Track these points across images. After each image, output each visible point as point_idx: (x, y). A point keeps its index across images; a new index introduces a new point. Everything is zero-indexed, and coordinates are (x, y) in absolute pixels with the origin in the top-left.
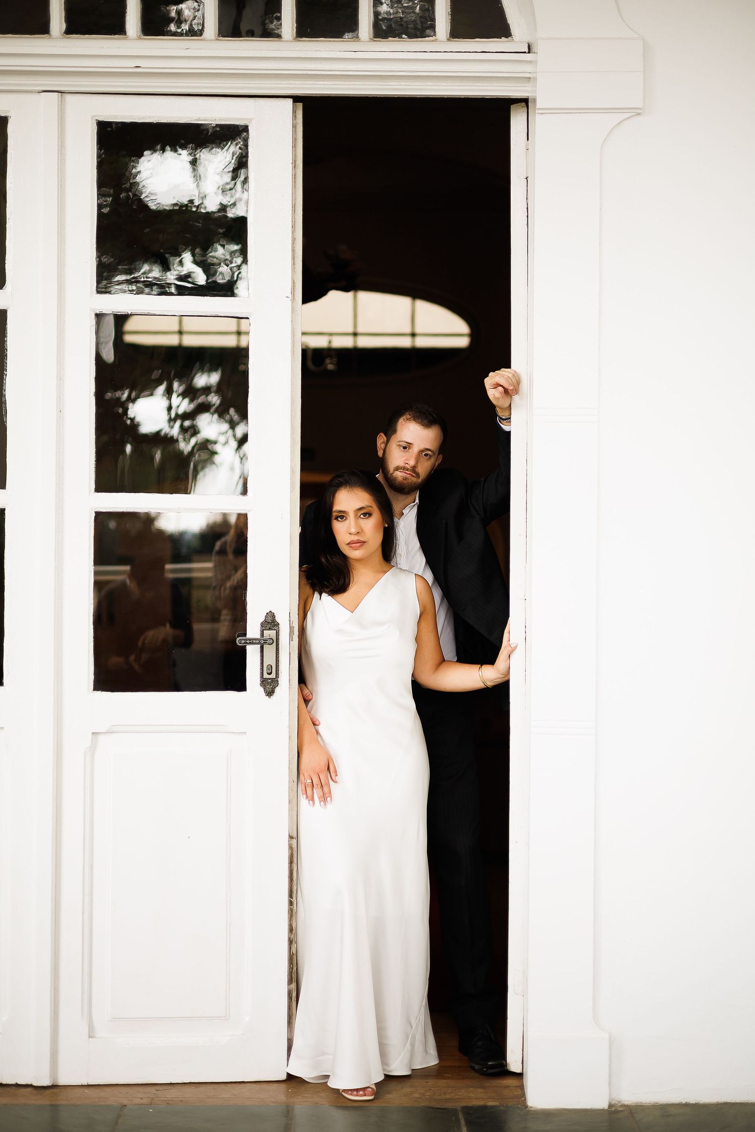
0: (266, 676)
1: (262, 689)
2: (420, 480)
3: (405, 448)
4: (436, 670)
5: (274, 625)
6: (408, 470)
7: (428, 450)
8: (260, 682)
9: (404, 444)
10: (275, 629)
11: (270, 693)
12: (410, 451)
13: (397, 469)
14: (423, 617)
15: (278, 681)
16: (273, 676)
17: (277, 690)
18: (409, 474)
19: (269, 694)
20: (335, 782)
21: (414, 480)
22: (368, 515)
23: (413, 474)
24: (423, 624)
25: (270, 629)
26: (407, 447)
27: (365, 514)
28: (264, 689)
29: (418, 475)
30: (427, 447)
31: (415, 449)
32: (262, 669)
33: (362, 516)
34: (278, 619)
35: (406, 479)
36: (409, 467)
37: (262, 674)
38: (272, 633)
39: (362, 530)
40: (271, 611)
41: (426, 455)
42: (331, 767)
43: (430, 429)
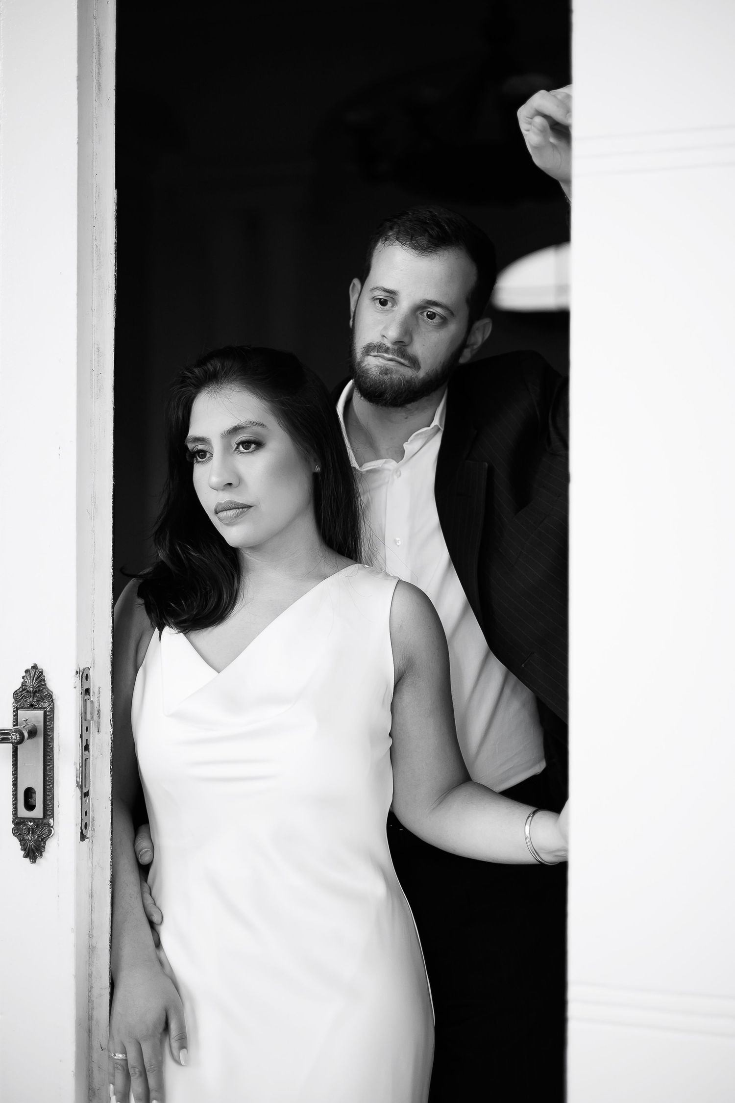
0: (23, 813)
1: (16, 842)
2: (421, 374)
3: (383, 303)
4: (440, 803)
5: (42, 699)
6: (387, 350)
7: (435, 304)
8: (13, 826)
9: (381, 295)
10: (41, 708)
11: (33, 852)
12: (396, 308)
13: (369, 349)
14: (408, 681)
15: (49, 826)
16: (38, 813)
17: (51, 845)
18: (391, 360)
19: (31, 854)
20: (178, 1062)
21: (408, 373)
22: (254, 444)
23: (402, 361)
24: (408, 697)
25: (32, 706)
26: (387, 299)
27: (246, 444)
28: (20, 841)
29: (414, 362)
30: (431, 296)
31: (405, 304)
32: (15, 795)
33: (241, 448)
34: (53, 684)
35: (386, 371)
36: (389, 345)
37: (15, 805)
38: (35, 717)
39: (240, 480)
40: (35, 667)
41: (432, 316)
42: (173, 1026)
43: (435, 256)
